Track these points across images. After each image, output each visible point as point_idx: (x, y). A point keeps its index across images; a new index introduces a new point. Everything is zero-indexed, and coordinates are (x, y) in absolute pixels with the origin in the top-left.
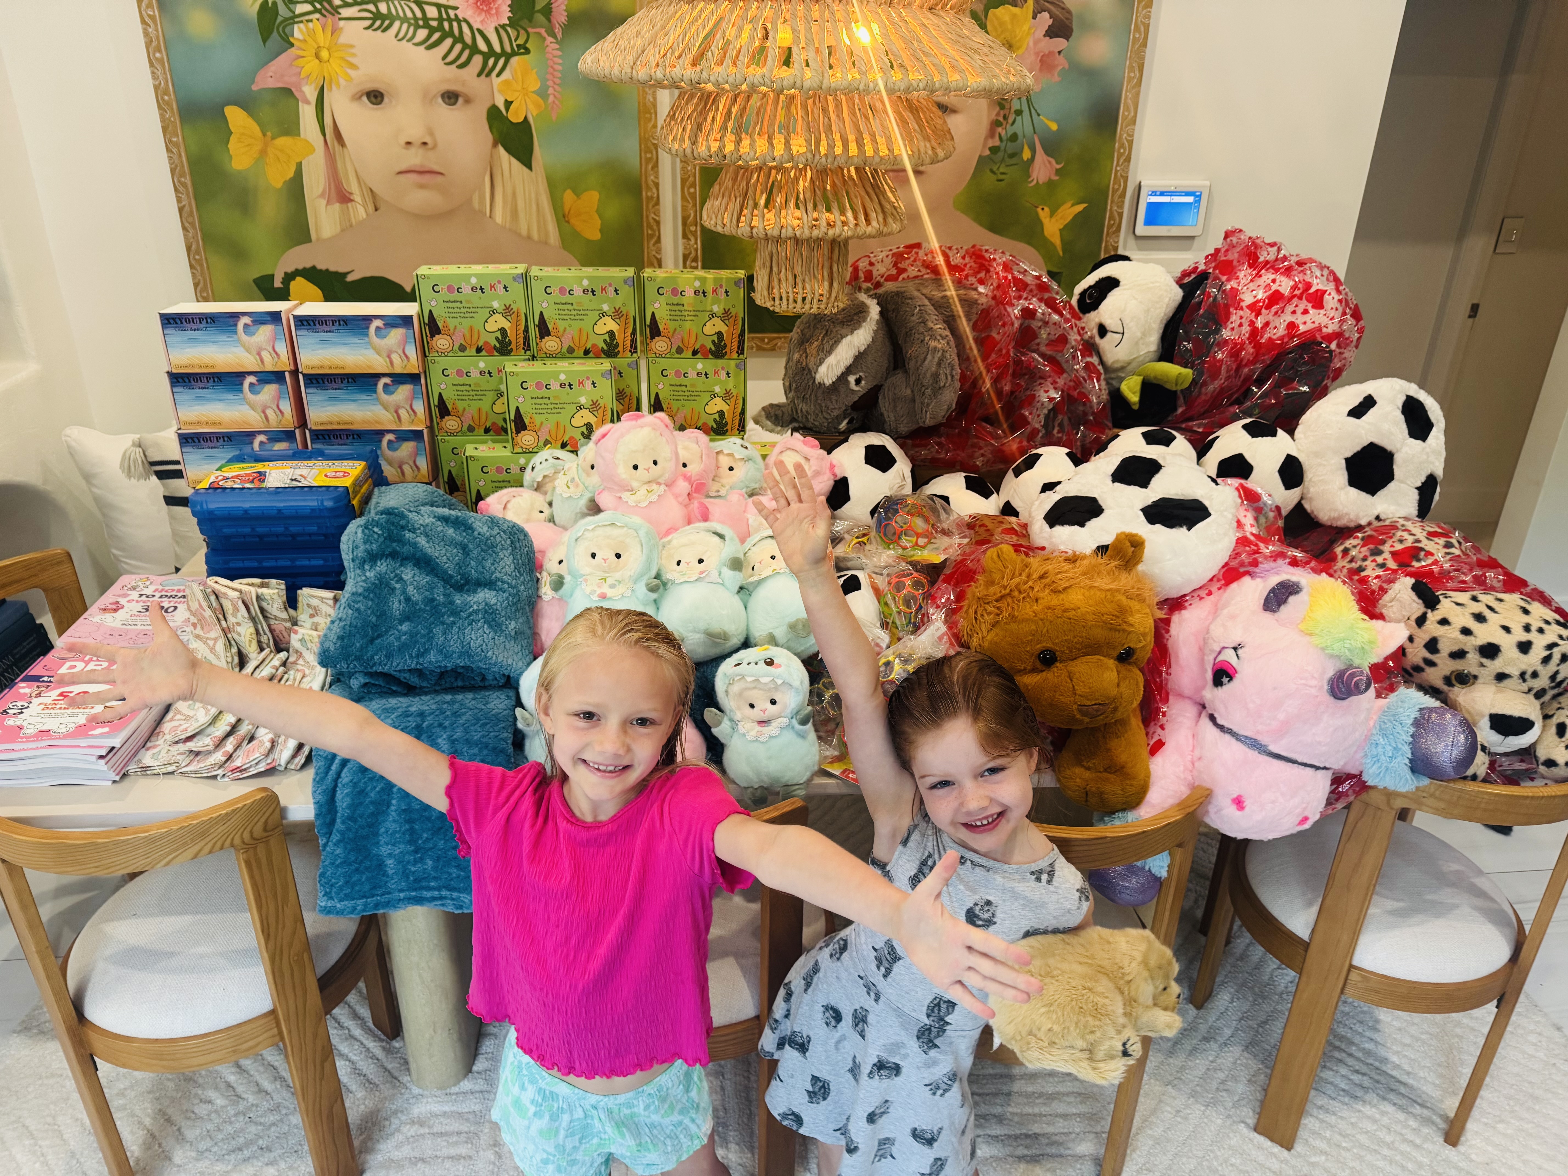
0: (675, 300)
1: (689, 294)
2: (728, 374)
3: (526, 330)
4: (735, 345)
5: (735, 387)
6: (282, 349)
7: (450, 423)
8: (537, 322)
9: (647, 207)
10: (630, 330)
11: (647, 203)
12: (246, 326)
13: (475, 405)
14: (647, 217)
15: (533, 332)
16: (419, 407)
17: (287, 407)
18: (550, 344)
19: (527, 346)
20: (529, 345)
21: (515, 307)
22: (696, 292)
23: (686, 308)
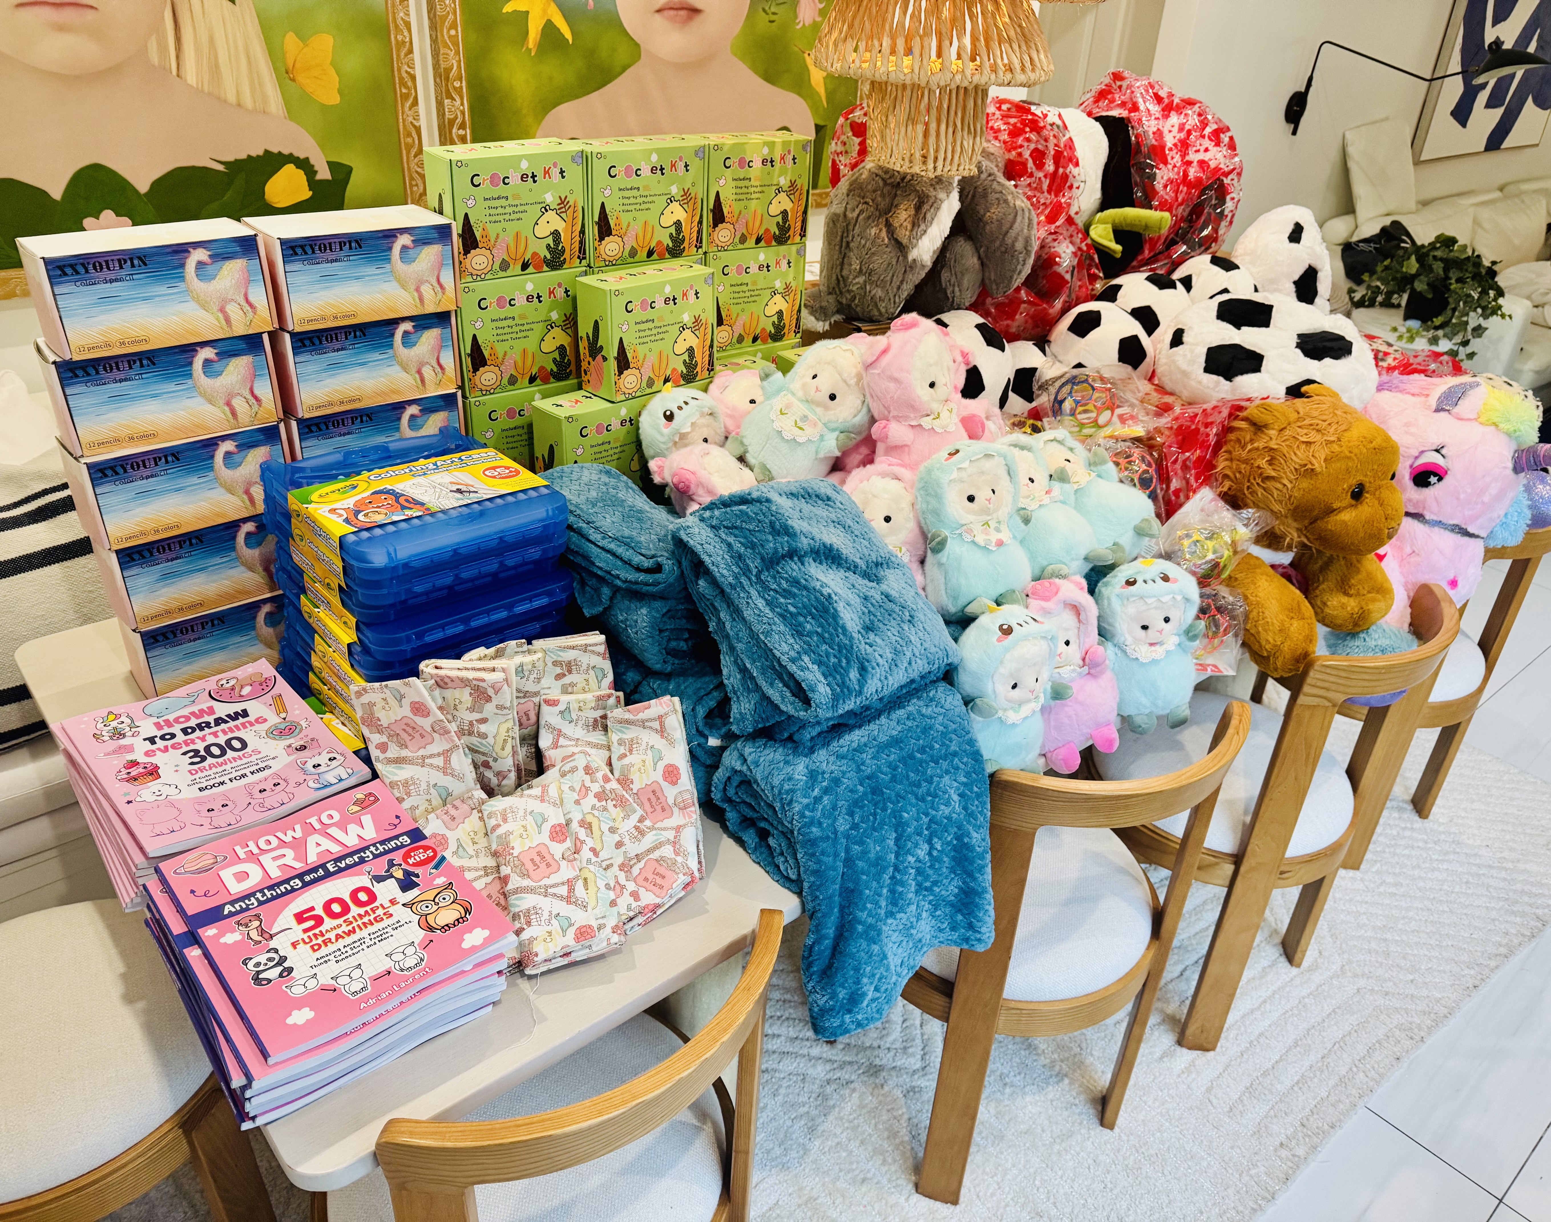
0: (742, 173)
1: (757, 164)
2: (789, 263)
3: (582, 232)
4: (799, 224)
5: (795, 278)
6: (260, 296)
7: (487, 376)
8: (596, 219)
9: (398, 56)
10: (697, 218)
11: (398, 50)
12: (200, 264)
13: (519, 345)
14: (399, 70)
15: (592, 231)
16: (448, 360)
17: (266, 390)
18: (611, 246)
19: (582, 253)
20: (584, 253)
21: (571, 199)
22: (764, 162)
23: (753, 183)
